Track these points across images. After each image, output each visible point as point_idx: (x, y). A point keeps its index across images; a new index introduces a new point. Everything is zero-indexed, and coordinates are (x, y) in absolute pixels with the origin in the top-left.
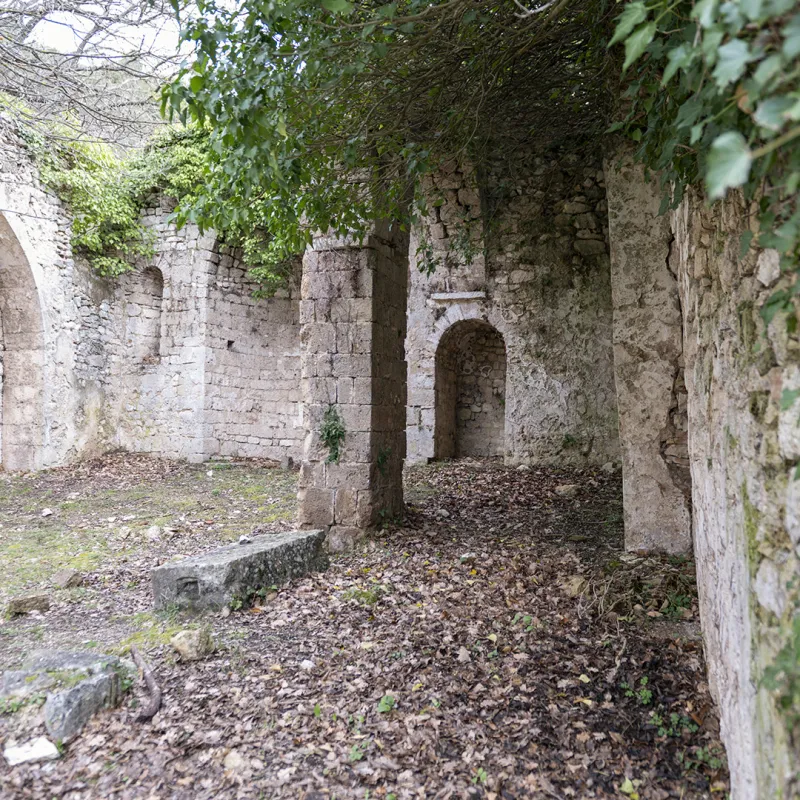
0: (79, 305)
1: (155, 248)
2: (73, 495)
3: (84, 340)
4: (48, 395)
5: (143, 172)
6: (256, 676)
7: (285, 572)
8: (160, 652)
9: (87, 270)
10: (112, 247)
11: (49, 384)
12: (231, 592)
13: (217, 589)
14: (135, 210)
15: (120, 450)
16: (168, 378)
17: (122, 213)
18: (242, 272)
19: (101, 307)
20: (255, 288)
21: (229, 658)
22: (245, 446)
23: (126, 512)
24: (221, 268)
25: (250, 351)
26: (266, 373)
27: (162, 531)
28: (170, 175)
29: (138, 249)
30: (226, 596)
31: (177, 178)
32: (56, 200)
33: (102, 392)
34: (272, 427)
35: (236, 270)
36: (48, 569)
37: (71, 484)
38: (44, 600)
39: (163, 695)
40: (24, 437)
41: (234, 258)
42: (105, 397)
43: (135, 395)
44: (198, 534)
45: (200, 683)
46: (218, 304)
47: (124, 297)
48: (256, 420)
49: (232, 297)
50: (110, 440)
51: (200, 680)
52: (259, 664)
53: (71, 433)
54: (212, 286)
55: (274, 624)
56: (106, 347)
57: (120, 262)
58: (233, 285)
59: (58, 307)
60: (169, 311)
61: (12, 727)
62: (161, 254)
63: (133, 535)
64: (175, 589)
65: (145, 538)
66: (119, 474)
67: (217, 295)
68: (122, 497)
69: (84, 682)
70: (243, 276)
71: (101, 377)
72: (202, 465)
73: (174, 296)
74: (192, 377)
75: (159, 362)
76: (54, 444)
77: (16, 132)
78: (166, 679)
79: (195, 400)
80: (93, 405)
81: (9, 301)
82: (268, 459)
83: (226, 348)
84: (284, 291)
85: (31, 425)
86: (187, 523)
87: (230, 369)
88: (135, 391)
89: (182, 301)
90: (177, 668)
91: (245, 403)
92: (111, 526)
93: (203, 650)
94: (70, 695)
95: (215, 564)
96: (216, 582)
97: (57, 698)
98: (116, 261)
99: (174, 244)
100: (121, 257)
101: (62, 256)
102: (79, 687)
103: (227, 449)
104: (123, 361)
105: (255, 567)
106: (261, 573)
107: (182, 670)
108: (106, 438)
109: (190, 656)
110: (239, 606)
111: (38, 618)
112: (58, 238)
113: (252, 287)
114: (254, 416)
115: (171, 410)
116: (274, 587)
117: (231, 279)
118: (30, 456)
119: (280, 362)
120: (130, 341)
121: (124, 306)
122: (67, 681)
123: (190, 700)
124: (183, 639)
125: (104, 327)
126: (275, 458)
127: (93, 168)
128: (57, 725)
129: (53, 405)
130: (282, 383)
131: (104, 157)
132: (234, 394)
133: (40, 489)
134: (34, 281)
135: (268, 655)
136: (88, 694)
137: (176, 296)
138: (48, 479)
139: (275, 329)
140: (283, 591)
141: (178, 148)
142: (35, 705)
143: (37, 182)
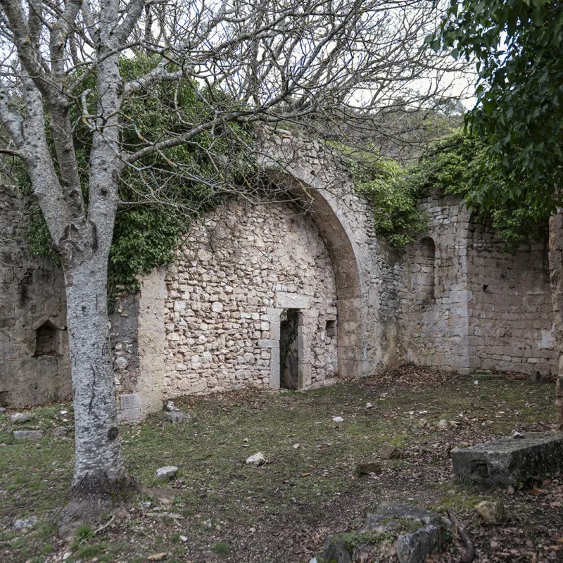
0: (381, 267)
1: (429, 224)
2: (384, 395)
3: (384, 290)
4: (364, 327)
5: (419, 174)
6: (547, 545)
7: (555, 463)
8: (467, 515)
9: (384, 244)
10: (400, 226)
11: (365, 320)
12: (514, 475)
13: (503, 472)
14: (414, 200)
15: (411, 364)
16: (441, 314)
17: (405, 204)
18: (491, 235)
19: (395, 267)
20: (502, 246)
21: (521, 527)
22: (501, 363)
23: (421, 409)
24: (475, 234)
25: (500, 292)
26: (514, 308)
27: (449, 424)
28: (437, 174)
29: (417, 226)
30: (510, 478)
31: (442, 175)
32: (364, 201)
33: (397, 324)
34: (520, 348)
35: (486, 234)
36: (377, 445)
37: (382, 387)
38: (378, 466)
39: (475, 548)
40: (351, 355)
41: (485, 226)
42: (399, 327)
43: (419, 326)
44: (476, 428)
45: (502, 544)
46: (475, 259)
47: (409, 260)
48: (508, 343)
49: (485, 253)
50: (404, 357)
51: (502, 541)
52: (547, 536)
53: (379, 353)
54: (470, 247)
55: (553, 504)
56: (399, 294)
57: (405, 236)
58: (485, 245)
59: (369, 270)
60: (440, 267)
61: (376, 553)
62: (432, 228)
63: (429, 425)
64: (470, 468)
65: (437, 428)
66: (412, 381)
67: (474, 253)
68: (416, 397)
69: (421, 529)
70: (492, 238)
71: (396, 314)
72: (468, 376)
73: (443, 256)
74: (458, 313)
75: (435, 303)
76: (369, 360)
77: (341, 162)
78: (475, 536)
79: (461, 329)
80: (392, 333)
81: (340, 268)
82: (519, 373)
83: (482, 291)
84: (525, 246)
85: (354, 347)
86: (466, 418)
87: (486, 306)
88: (419, 323)
89: (450, 259)
90: (482, 528)
91: (498, 331)
92: (411, 417)
93: (500, 518)
94: (413, 538)
95: (501, 452)
96: (502, 466)
97: (404, 538)
98: (403, 236)
99: (441, 220)
100: (406, 233)
101: (370, 236)
102: (418, 532)
103: (487, 364)
104: (410, 303)
105: (531, 458)
106: (536, 463)
107: (486, 531)
108: (401, 356)
109: (491, 521)
110: (521, 486)
111: (376, 478)
112: (367, 225)
113: (500, 245)
114: (506, 340)
115: (444, 336)
116: (548, 474)
117: (483, 241)
118: (355, 367)
119: (524, 299)
120: (414, 289)
121: (409, 266)
122: (409, 526)
123: (497, 556)
124: (485, 508)
125: (397, 281)
126: (524, 372)
127: (387, 177)
128: (405, 557)
129: (367, 334)
130: (527, 315)
131: (393, 169)
132: (489, 324)
133: (362, 390)
134: (354, 254)
135: (553, 530)
136: (424, 538)
137: (444, 255)
138: (366, 383)
139: (519, 275)
140: (555, 478)
141: (441, 155)
142: (389, 541)
143: (353, 191)
